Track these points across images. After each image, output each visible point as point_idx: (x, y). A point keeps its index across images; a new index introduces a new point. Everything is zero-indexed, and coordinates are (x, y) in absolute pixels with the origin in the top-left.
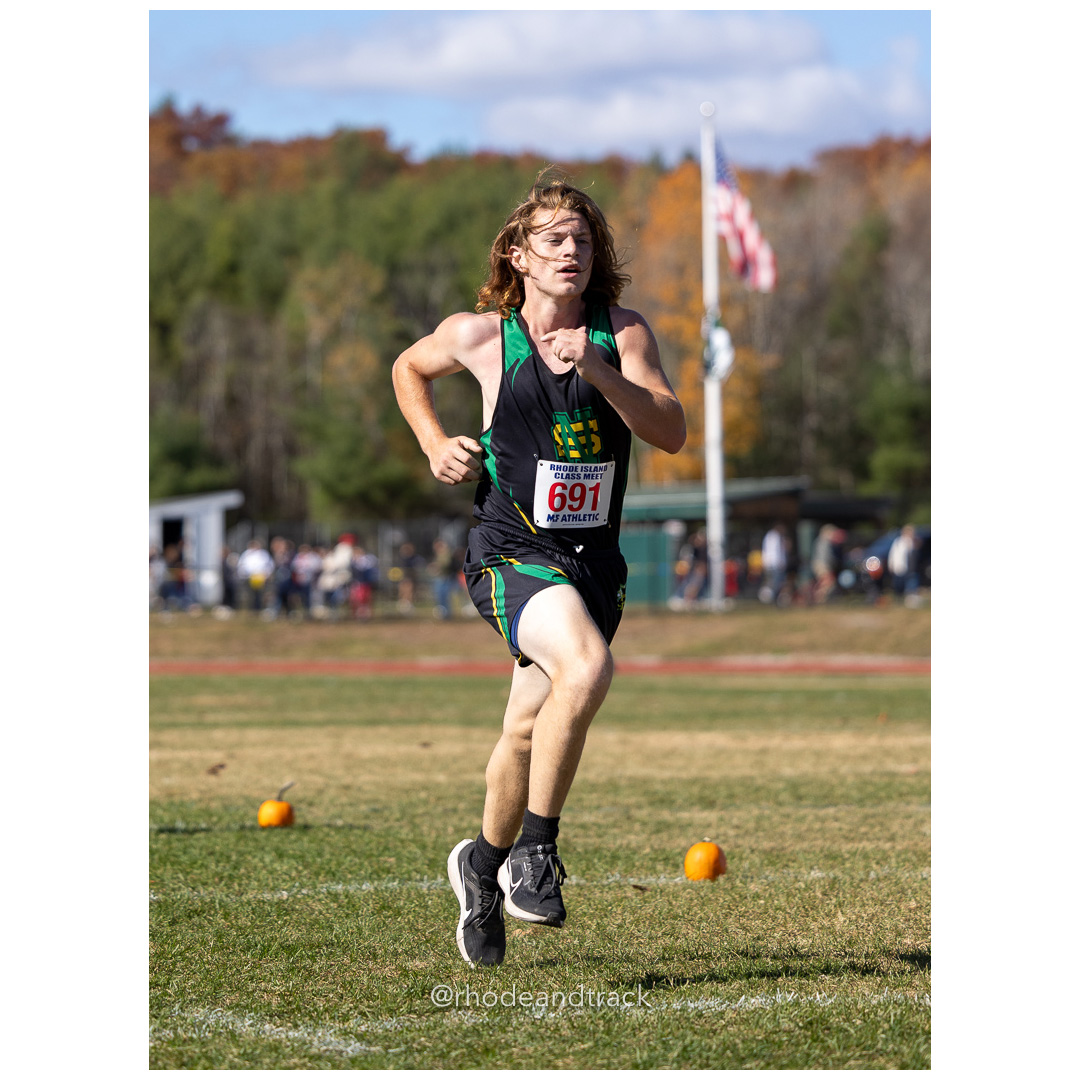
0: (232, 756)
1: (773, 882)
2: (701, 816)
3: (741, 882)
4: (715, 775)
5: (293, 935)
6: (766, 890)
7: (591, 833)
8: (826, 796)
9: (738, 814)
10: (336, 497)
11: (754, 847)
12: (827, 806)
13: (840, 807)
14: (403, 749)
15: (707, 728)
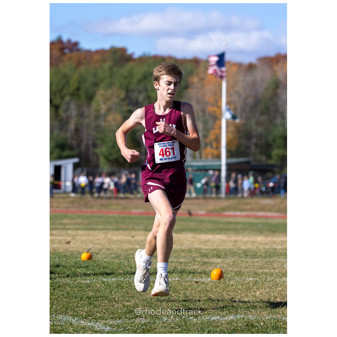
0: (74, 239)
1: (238, 281)
2: (216, 260)
3: (228, 281)
4: (221, 248)
5: (91, 294)
6: (235, 283)
7: (183, 265)
8: (254, 255)
9: (227, 260)
10: (108, 160)
11: (232, 270)
12: (255, 258)
13: (259, 259)
14: (126, 238)
15: (220, 234)
